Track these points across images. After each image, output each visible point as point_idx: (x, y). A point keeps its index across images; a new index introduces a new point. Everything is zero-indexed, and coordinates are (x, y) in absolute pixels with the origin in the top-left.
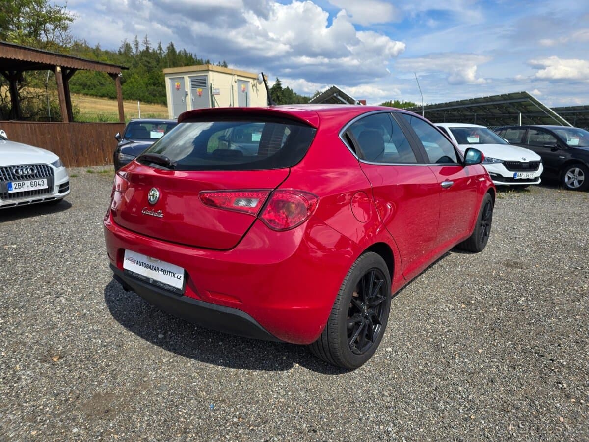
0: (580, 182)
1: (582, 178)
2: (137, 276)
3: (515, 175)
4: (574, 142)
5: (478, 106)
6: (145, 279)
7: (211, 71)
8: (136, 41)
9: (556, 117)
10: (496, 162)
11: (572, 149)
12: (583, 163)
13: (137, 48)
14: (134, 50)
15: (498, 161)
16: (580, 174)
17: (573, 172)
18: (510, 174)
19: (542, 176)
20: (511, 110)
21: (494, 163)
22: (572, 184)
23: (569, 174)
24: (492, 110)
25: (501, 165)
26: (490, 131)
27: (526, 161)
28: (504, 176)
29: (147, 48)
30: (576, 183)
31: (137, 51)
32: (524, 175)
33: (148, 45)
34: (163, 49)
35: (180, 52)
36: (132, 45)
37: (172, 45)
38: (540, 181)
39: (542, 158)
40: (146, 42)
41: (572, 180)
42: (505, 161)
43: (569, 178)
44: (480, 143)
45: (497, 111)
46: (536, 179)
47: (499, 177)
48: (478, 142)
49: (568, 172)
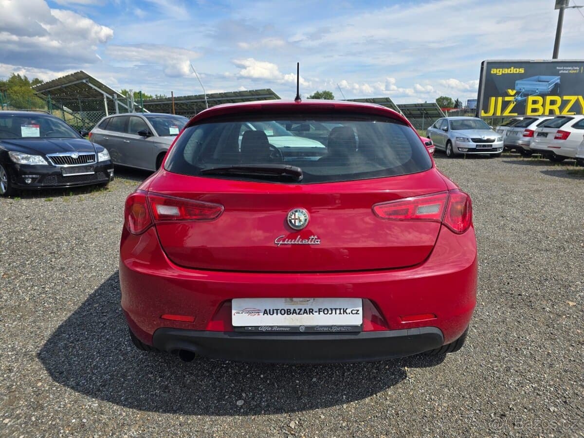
2: (270, 329)
6: (288, 329)
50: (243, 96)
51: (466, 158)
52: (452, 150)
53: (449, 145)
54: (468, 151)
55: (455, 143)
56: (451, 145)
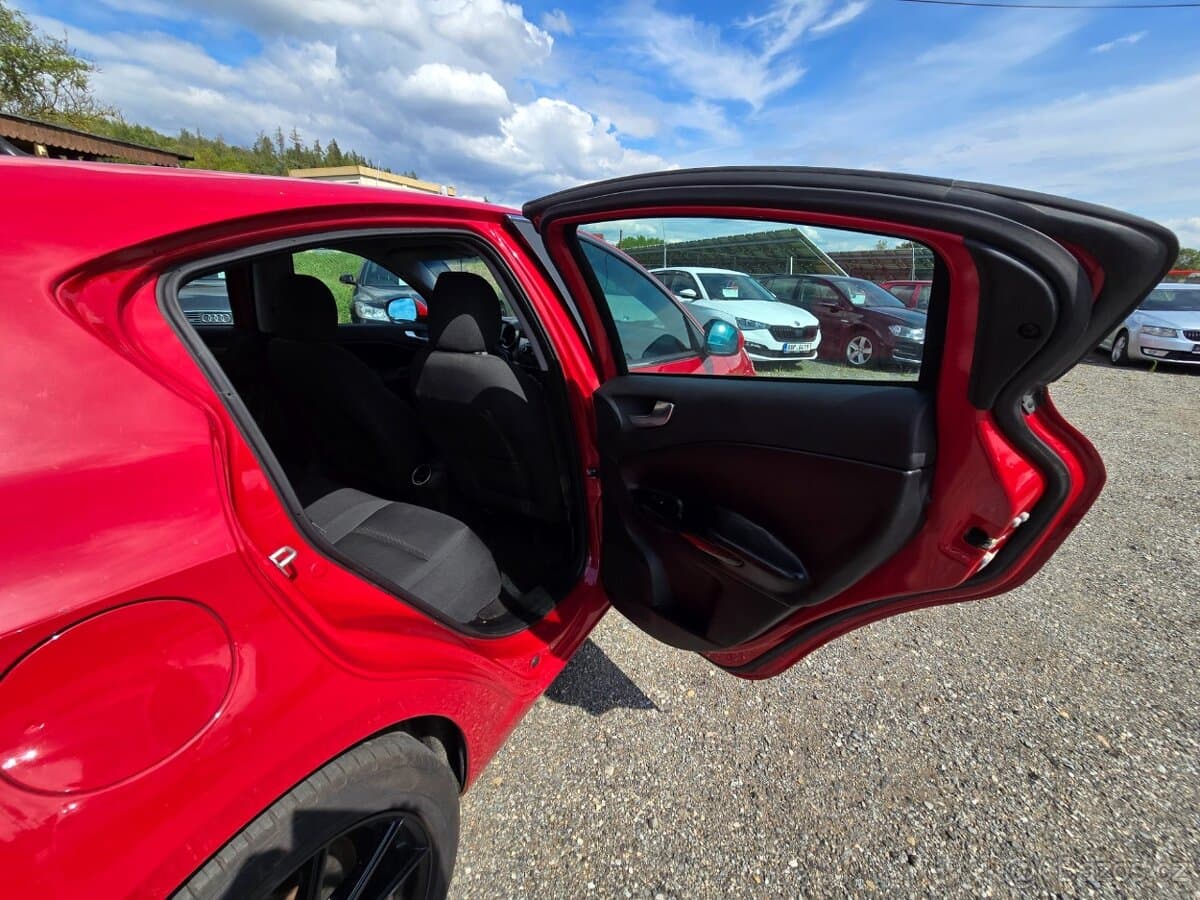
0: (865, 356)
1: (869, 351)
3: (785, 346)
4: (859, 300)
5: (739, 247)
7: (364, 176)
8: (280, 135)
9: (831, 264)
10: (760, 328)
11: (857, 309)
12: (871, 330)
13: (282, 145)
14: (277, 148)
15: (762, 326)
16: (867, 345)
17: (858, 342)
18: (778, 346)
19: (819, 349)
20: (778, 252)
21: (757, 328)
22: (856, 359)
23: (852, 345)
24: (755, 253)
25: (766, 333)
26: (752, 280)
27: (801, 326)
28: (771, 347)
29: (298, 146)
30: (860, 357)
31: (281, 151)
32: (797, 347)
33: (298, 142)
34: (323, 149)
35: (347, 155)
36: (274, 141)
37: (335, 145)
38: (816, 355)
39: (821, 323)
40: (295, 137)
41: (856, 353)
42: (772, 327)
43: (853, 350)
44: (739, 299)
45: (761, 255)
46: (811, 353)
47: (763, 350)
48: (737, 296)
49: (852, 342)
50: (760, 240)
51: (1155, 371)
52: (1124, 351)
53: (1122, 339)
54: (1166, 357)
55: (1138, 337)
56: (1126, 342)
